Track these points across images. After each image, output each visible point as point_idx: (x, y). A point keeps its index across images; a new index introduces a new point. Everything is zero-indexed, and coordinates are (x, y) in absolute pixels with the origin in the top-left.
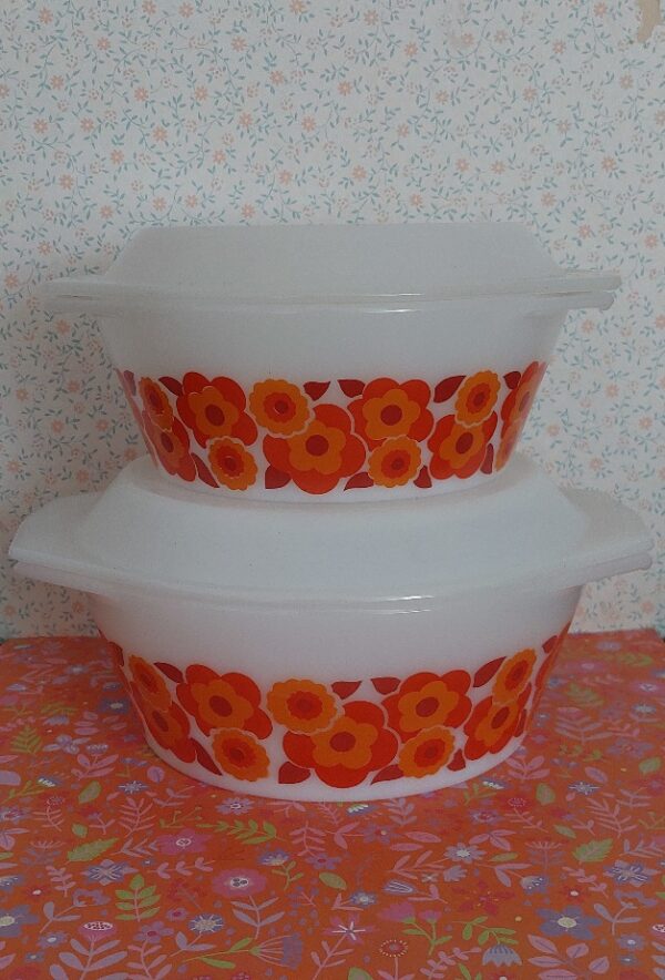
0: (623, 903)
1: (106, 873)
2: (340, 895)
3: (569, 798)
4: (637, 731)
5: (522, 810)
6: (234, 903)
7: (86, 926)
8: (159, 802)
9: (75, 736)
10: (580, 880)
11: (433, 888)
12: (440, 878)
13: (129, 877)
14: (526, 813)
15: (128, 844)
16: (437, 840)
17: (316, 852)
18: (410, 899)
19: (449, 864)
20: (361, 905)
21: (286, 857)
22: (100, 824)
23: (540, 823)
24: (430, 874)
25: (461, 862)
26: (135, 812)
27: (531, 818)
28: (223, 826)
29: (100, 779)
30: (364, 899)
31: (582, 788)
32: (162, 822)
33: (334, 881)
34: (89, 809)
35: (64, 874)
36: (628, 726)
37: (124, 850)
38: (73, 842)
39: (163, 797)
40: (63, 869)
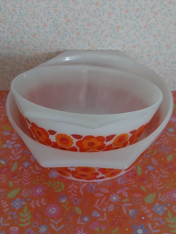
0: (156, 223)
1: (17, 204)
2: (80, 217)
3: (146, 172)
4: (168, 141)
5: (132, 178)
6: (51, 220)
7: (11, 229)
8: (33, 171)
9: (12, 141)
10: (145, 212)
11: (105, 214)
12: (107, 209)
13: (23, 206)
14: (133, 179)
15: (24, 191)
16: (108, 192)
17: (74, 196)
18: (99, 219)
19: (110, 203)
20: (85, 222)
21: (66, 199)
22: (16, 181)
23: (137, 184)
24: (104, 208)
25: (113, 203)
26: (26, 176)
27: (135, 182)
28: (50, 183)
29: (17, 160)
30: (86, 219)
31: (150, 168)
32: (33, 180)
33: (78, 210)
34: (14, 174)
35: (6, 204)
36: (166, 138)
37: (23, 194)
38: (9, 189)
39: (34, 169)
40: (6, 202)
